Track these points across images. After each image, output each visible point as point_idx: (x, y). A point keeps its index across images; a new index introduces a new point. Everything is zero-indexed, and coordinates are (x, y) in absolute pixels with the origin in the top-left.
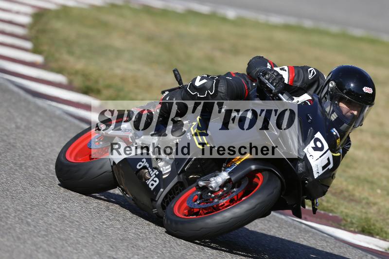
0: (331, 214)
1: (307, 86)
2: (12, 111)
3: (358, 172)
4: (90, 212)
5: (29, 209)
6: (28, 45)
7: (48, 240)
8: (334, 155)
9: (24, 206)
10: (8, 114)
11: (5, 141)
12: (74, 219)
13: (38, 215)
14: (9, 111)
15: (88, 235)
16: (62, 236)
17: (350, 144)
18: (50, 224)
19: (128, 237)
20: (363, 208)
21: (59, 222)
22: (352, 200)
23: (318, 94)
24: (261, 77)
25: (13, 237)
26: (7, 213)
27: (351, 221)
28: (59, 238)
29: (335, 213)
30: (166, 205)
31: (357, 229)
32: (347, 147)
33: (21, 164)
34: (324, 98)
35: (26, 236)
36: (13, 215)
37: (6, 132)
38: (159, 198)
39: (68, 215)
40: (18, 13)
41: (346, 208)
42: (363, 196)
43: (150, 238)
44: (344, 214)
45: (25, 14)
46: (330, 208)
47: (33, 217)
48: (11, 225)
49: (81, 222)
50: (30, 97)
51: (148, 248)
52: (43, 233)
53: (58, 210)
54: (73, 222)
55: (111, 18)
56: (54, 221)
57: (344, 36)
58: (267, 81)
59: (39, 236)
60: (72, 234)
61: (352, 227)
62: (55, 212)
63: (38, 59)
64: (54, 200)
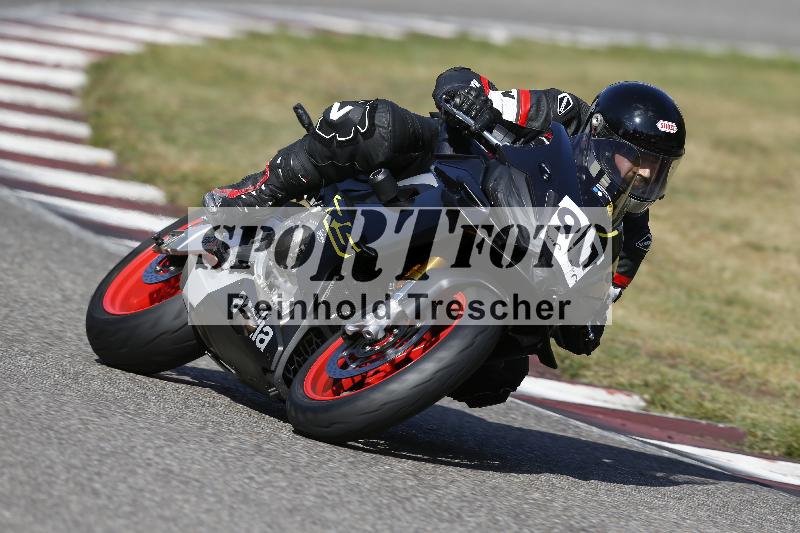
0: (721, 425)
2: (53, 266)
3: (773, 335)
4: (223, 460)
5: (96, 462)
6: (82, 130)
7: (137, 523)
9: (84, 457)
10: (45, 272)
11: (43, 329)
12: (190, 475)
13: (114, 473)
14: (47, 268)
15: (219, 506)
16: (167, 513)
18: (141, 490)
19: (303, 505)
20: (787, 406)
21: (160, 484)
22: (764, 393)
25: (64, 521)
26: (50, 475)
27: (764, 435)
28: (162, 517)
29: (731, 422)
30: (291, 377)
31: (778, 450)
33: (77, 374)
35: (92, 518)
36: (63, 477)
37: (42, 311)
38: (277, 365)
39: (176, 469)
40: (57, 66)
41: (751, 411)
42: (785, 383)
43: (349, 502)
44: (749, 421)
45: (73, 68)
46: (717, 413)
47: (105, 478)
48: (60, 497)
49: (205, 481)
50: (90, 237)
51: (345, 523)
52: (127, 509)
53: (157, 459)
54: (186, 483)
55: (252, 63)
56: (148, 483)
57: (737, 61)
59: (119, 517)
60: (186, 506)
61: (766, 449)
62: (149, 465)
63: (104, 156)
64: (147, 440)
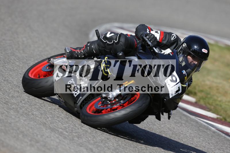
1: (170, 44)
8: (183, 85)
17: (192, 81)
23: (176, 50)
24: (144, 37)
30: (82, 106)
32: (190, 83)
34: (179, 53)
38: (79, 102)
58: (147, 40)
